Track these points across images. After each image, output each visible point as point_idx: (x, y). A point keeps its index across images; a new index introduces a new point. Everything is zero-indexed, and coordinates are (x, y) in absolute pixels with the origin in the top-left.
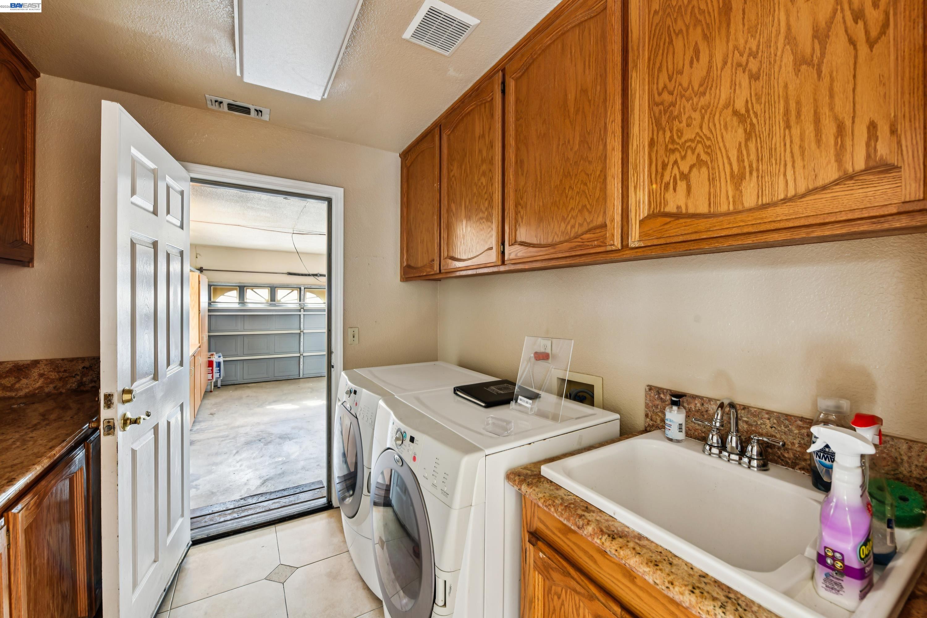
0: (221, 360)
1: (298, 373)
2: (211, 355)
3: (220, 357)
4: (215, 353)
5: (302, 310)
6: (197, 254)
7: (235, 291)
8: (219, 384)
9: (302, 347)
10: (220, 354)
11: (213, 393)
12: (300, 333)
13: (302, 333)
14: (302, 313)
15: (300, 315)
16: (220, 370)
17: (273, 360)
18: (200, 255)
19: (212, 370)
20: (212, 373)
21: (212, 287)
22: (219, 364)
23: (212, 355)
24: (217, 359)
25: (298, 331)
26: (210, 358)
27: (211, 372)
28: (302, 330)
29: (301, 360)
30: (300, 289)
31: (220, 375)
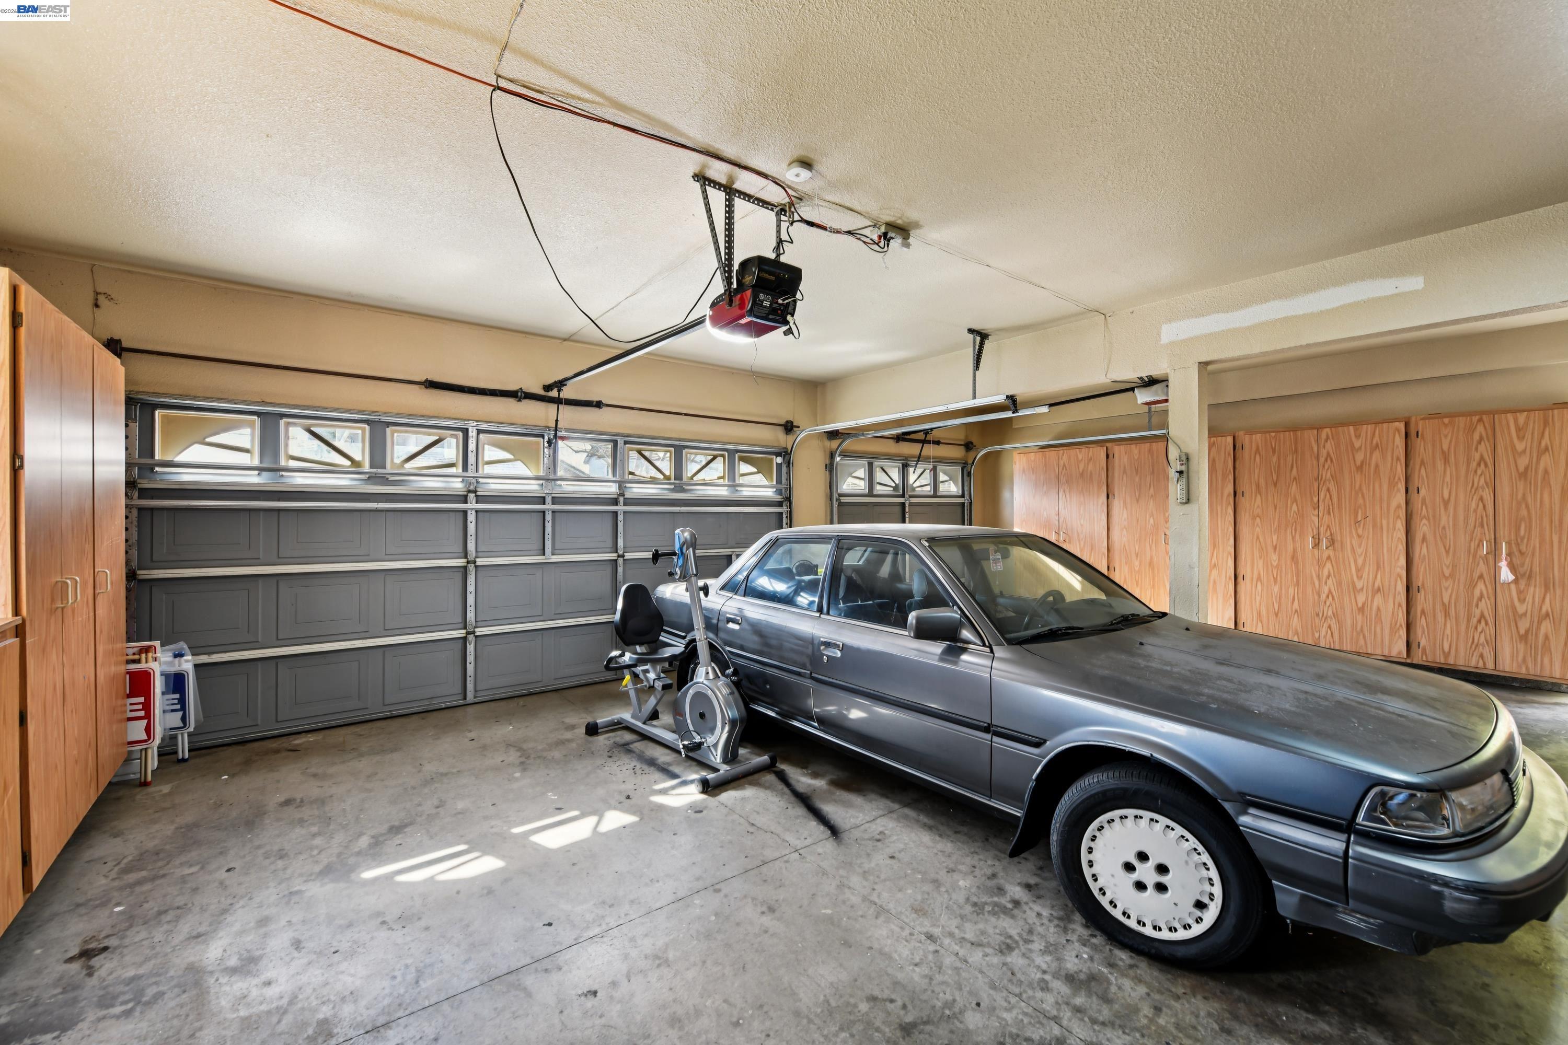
0: (187, 665)
1: (458, 689)
2: (140, 652)
3: (179, 655)
4: (157, 643)
5: (472, 496)
6: (98, 294)
7: (248, 431)
8: (183, 747)
9: (473, 608)
10: (183, 645)
11: (151, 789)
12: (465, 568)
13: (471, 567)
14: (472, 505)
15: (465, 512)
16: (182, 702)
17: (381, 651)
18: (109, 297)
19: (147, 707)
20: (148, 716)
21: (157, 412)
22: (176, 682)
23: (147, 650)
24: (166, 663)
25: (461, 562)
26: (138, 661)
27: (142, 713)
28: (471, 558)
29: (471, 648)
30: (465, 432)
31: (184, 719)
